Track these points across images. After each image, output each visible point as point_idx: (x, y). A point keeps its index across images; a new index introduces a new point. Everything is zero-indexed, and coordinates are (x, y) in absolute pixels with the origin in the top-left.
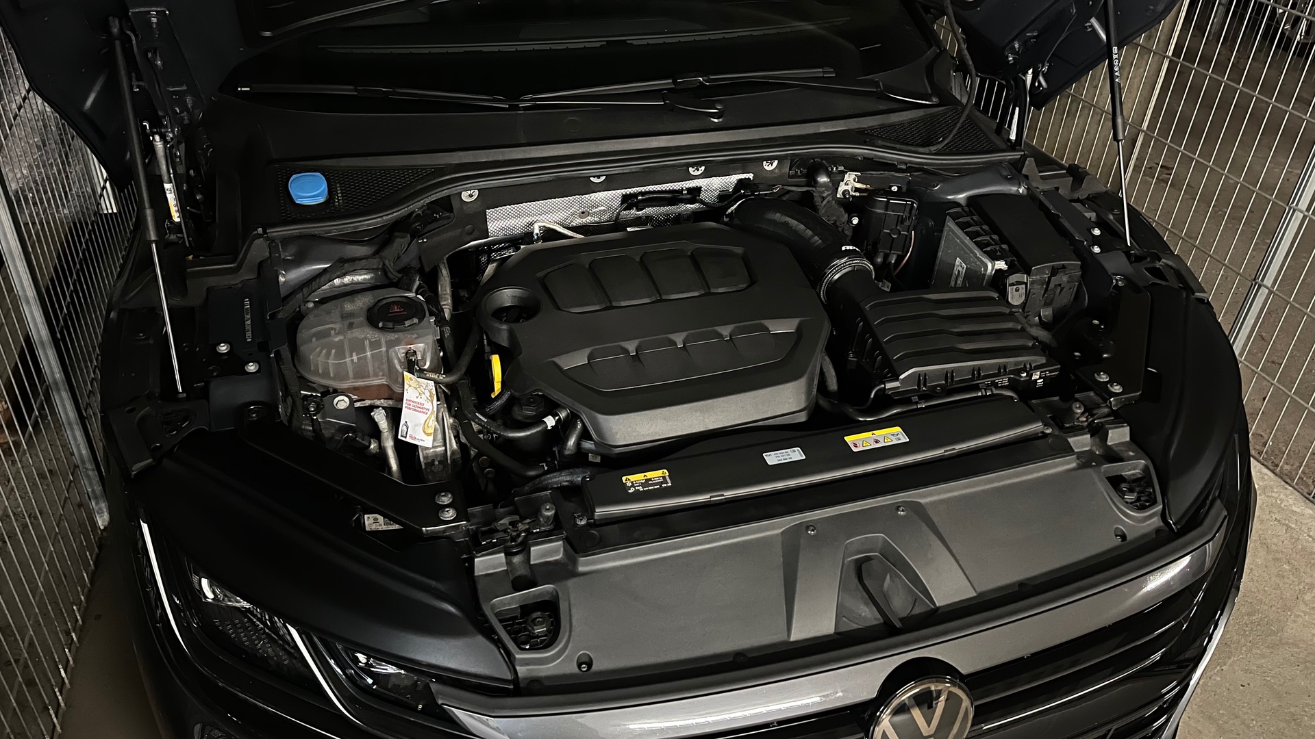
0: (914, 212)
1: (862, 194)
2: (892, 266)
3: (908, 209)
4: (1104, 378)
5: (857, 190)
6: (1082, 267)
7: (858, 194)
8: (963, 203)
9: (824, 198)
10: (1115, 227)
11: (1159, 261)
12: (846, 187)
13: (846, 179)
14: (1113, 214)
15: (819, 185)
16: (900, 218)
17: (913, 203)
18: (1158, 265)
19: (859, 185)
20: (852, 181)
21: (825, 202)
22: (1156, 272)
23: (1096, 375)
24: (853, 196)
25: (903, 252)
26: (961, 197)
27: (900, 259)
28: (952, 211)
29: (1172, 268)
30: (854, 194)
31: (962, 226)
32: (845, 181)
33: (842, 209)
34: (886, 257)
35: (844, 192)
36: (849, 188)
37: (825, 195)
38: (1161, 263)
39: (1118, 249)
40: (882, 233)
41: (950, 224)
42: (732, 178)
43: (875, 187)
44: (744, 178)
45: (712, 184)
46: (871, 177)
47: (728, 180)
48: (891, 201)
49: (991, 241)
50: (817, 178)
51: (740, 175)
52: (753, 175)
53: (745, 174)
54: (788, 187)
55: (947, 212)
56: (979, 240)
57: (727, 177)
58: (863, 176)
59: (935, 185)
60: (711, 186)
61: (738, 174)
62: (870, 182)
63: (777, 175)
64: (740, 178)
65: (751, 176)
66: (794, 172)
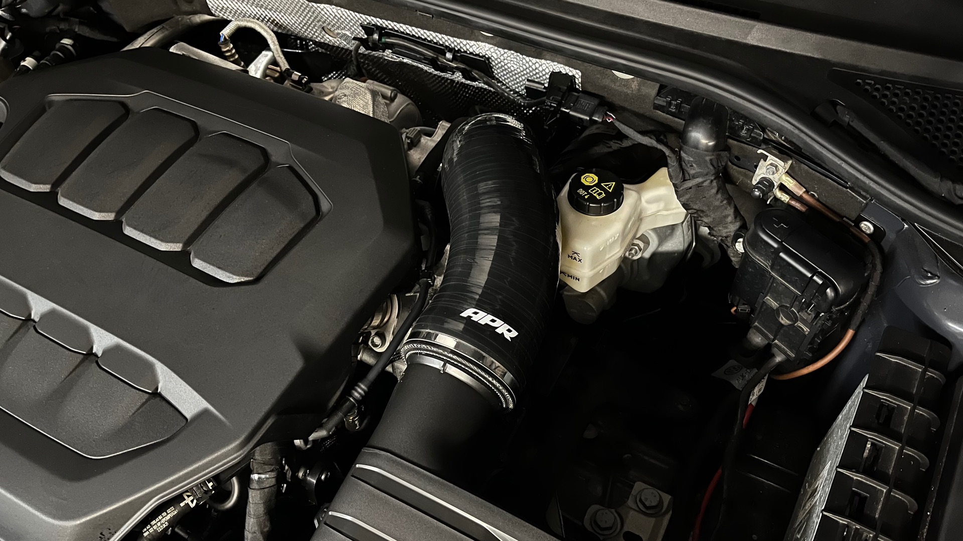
1: (794, 203)
2: (776, 366)
3: (812, 290)
5: (785, 190)
7: (784, 198)
12: (770, 176)
15: (686, 148)
16: (798, 297)
17: (826, 285)
19: (790, 183)
20: (781, 168)
24: (776, 198)
25: (798, 357)
27: (790, 365)
28: (893, 359)
30: (780, 194)
31: (871, 416)
32: (768, 162)
35: (760, 182)
36: (773, 178)
40: (760, 300)
42: (544, 65)
43: (827, 205)
44: (565, 73)
45: (509, 61)
46: (820, 179)
47: (537, 65)
48: (782, 255)
49: (878, 504)
50: (691, 131)
51: (560, 65)
52: (580, 74)
53: (567, 68)
54: (621, 125)
55: (878, 354)
56: (855, 478)
57: (534, 60)
58: (807, 172)
59: (929, 275)
60: (509, 65)
61: (559, 63)
62: (818, 189)
63: (631, 92)
64: (559, 71)
65: (577, 74)
66: (664, 101)
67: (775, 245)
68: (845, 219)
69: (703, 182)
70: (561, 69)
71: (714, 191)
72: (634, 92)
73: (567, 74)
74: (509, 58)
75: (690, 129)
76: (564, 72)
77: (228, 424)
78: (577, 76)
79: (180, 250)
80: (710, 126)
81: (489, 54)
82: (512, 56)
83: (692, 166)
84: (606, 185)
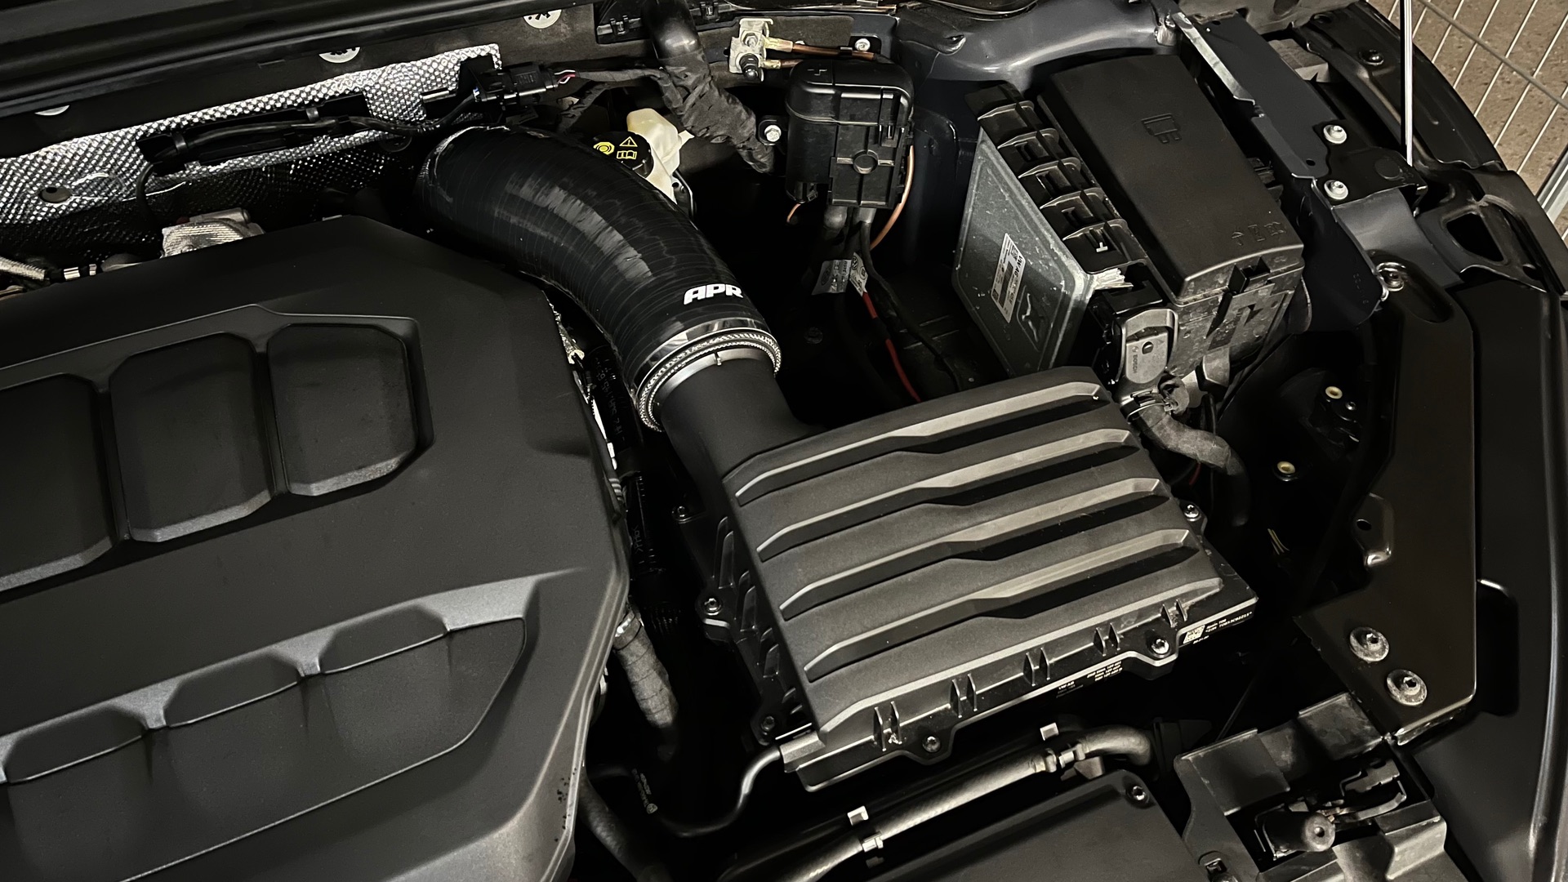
0: (902, 117)
1: (786, 64)
2: (867, 232)
3: (887, 110)
4: (1375, 651)
5: (772, 54)
6: (1306, 254)
7: (776, 64)
8: (1020, 83)
9: (687, 91)
10: (1379, 111)
11: (1479, 198)
12: (749, 50)
13: (743, 31)
14: (1370, 69)
15: (671, 60)
16: (872, 132)
17: (898, 95)
18: (1474, 207)
19: (777, 44)
20: (759, 34)
21: (691, 99)
22: (1470, 233)
23: (1353, 641)
24: (766, 70)
25: (887, 201)
26: (1016, 68)
27: (882, 216)
28: (991, 114)
29: (1505, 213)
30: (768, 64)
31: (1020, 160)
32: (742, 35)
33: (740, 107)
34: (852, 212)
35: (745, 61)
36: (754, 50)
37: (689, 82)
38: (1482, 203)
39: (1390, 185)
40: (833, 166)
41: (987, 152)
42: (444, 60)
43: (818, 45)
44: (476, 56)
45: (392, 81)
46: (802, 21)
47: (435, 65)
48: (844, 95)
49: (1083, 208)
50: (664, 41)
51: (464, 50)
52: (496, 47)
53: (475, 48)
54: (591, 74)
55: (979, 119)
56: (1055, 204)
57: (429, 61)
58: (786, 21)
59: (955, 39)
60: (393, 86)
61: (459, 48)
62: (803, 33)
63: (565, 38)
64: (466, 58)
65: (492, 49)
66: (608, 28)
67: (831, 92)
68: (842, 48)
69: (703, 89)
70: (468, 55)
71: (717, 93)
72: (568, 37)
73: (479, 56)
74: (391, 76)
75: (661, 40)
76: (473, 56)
77: (580, 569)
78: (493, 52)
79: (269, 499)
80: (683, 21)
81: (360, 85)
82: (394, 71)
83: (687, 76)
84: (626, 143)
